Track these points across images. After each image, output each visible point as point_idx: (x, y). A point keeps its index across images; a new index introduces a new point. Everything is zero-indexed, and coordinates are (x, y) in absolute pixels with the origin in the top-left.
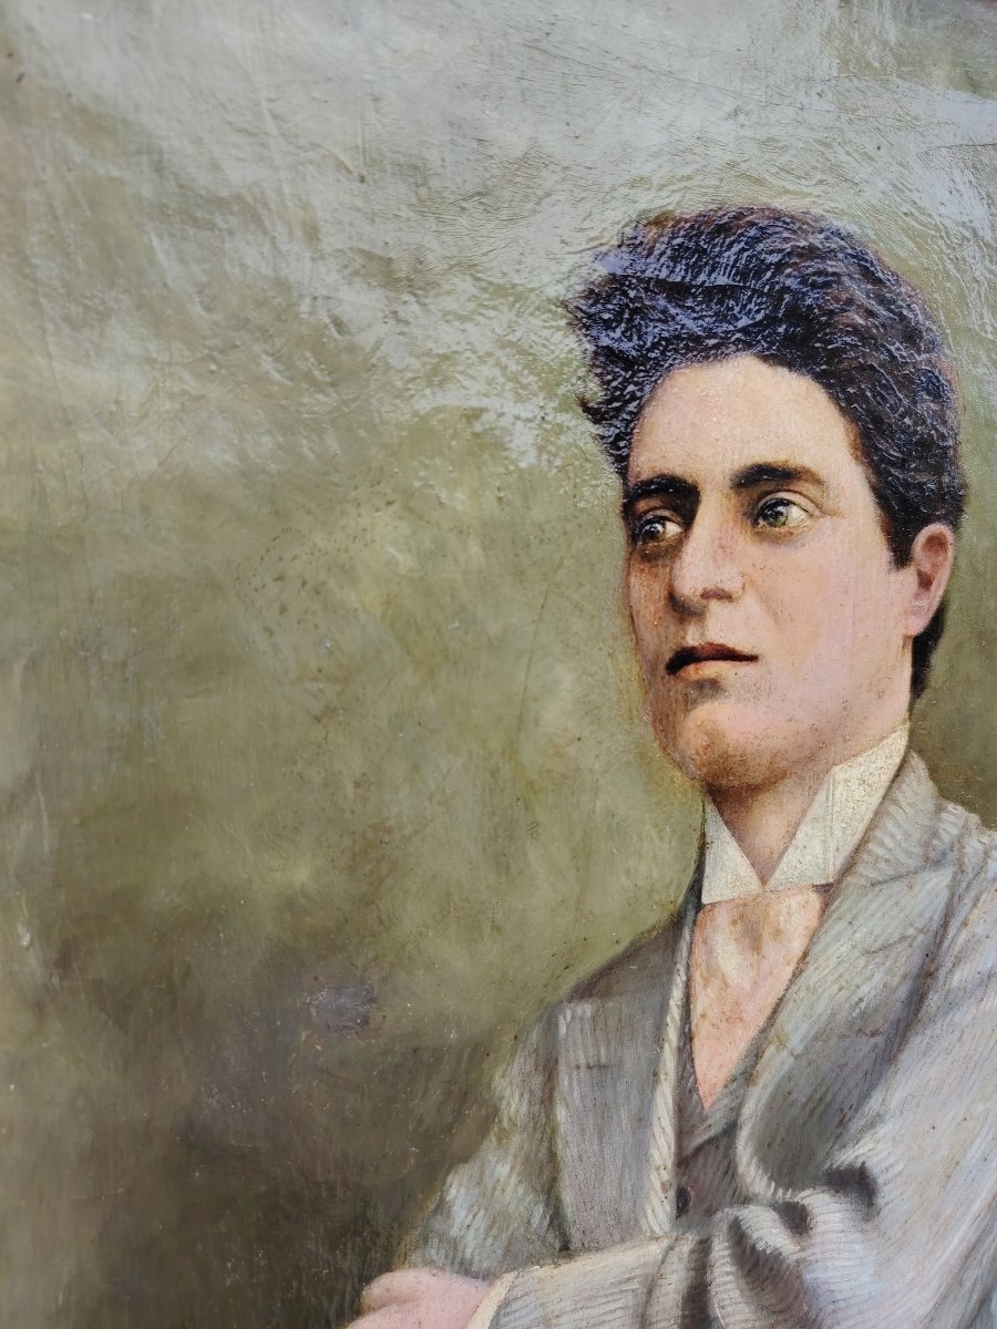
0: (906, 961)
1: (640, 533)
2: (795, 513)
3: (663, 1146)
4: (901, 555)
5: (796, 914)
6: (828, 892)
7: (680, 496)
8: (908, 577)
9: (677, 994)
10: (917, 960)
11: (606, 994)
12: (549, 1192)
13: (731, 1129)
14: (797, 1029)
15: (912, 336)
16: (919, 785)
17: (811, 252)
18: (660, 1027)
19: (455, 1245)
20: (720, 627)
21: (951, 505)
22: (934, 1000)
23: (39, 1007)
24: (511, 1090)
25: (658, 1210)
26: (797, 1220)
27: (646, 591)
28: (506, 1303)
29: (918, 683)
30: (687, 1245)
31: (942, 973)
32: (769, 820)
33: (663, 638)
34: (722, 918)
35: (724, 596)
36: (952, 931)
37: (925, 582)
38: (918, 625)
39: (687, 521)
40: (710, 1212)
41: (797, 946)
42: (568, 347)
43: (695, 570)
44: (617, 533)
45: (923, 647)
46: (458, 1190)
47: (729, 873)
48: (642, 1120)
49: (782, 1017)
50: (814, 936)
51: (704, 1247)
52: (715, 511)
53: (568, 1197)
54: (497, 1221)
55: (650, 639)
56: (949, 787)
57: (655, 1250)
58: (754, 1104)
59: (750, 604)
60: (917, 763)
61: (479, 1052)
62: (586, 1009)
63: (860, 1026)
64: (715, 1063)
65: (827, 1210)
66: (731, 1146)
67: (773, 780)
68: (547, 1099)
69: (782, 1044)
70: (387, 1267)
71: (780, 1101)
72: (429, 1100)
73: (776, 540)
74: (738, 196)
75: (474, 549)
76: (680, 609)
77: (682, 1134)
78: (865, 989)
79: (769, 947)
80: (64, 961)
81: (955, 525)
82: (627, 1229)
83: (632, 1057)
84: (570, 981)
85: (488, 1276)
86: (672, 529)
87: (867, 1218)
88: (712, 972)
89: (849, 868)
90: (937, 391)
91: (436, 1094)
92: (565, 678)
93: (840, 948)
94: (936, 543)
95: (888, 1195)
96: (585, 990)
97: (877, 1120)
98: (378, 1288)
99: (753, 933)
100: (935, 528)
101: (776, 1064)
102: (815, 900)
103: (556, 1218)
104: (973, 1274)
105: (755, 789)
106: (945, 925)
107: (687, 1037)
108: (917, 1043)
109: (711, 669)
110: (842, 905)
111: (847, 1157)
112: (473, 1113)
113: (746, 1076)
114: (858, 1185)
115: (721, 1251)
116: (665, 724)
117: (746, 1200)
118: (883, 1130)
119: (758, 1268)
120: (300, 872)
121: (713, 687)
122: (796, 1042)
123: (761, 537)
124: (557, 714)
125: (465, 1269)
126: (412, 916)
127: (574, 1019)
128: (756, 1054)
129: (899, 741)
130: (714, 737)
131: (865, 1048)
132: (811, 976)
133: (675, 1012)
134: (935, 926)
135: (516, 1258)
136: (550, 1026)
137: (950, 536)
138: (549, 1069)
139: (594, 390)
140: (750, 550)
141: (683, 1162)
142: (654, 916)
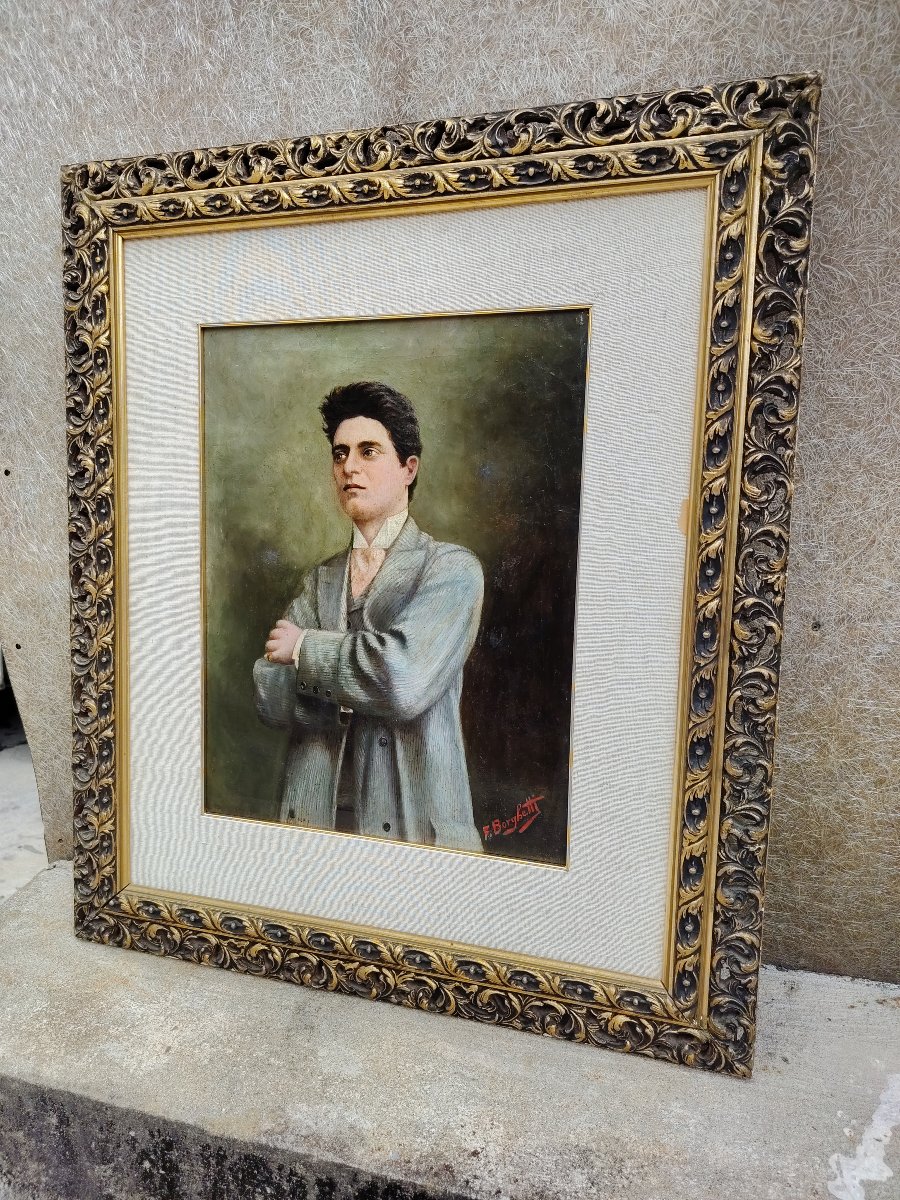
0: (412, 575)
1: (336, 457)
2: (374, 453)
3: (344, 608)
4: (403, 464)
5: (379, 556)
6: (387, 551)
7: (346, 449)
8: (406, 470)
9: (347, 570)
10: (415, 575)
11: (330, 566)
12: (316, 610)
13: (362, 609)
14: (379, 587)
15: (405, 408)
16: (412, 526)
17: (377, 391)
18: (343, 577)
19: (295, 618)
20: (356, 480)
21: (418, 451)
22: (421, 588)
23: (223, 544)
24: (308, 582)
25: (343, 625)
26: (382, 641)
27: (338, 471)
28: (306, 637)
29: (410, 497)
30: (350, 637)
31: (424, 581)
32: (371, 530)
33: (343, 482)
34: (359, 552)
35: (357, 473)
36: (426, 569)
37: (411, 471)
38: (409, 482)
39: (347, 455)
40: (356, 630)
41: (379, 564)
42: (319, 418)
43: (349, 466)
44: (331, 457)
45: (411, 488)
46: (295, 603)
47: (360, 541)
48: (338, 600)
49: (375, 582)
50: (383, 563)
51: (355, 639)
52: (354, 453)
53: (320, 615)
54: (304, 614)
55: (339, 483)
56: (423, 527)
57: (342, 635)
58: (368, 603)
59: (363, 475)
60: (411, 518)
61: (300, 573)
62: (325, 568)
63: (398, 589)
64: (358, 590)
65: (391, 642)
66: (361, 614)
67: (371, 519)
68: (316, 587)
69: (375, 589)
70: (281, 618)
71: (375, 605)
72: (290, 581)
73: (369, 460)
74: (356, 380)
75: (300, 459)
76: (346, 475)
77: (349, 606)
78: (399, 580)
79: (371, 562)
80: (226, 537)
81: (419, 456)
82: (335, 627)
83: (336, 582)
84: (321, 561)
85: (302, 628)
86: (344, 456)
87: (403, 648)
88: (356, 566)
89: (393, 545)
90: (413, 421)
91: (291, 580)
92: (319, 489)
93: (391, 568)
94: (413, 461)
95: (410, 642)
96: (325, 563)
97: (404, 619)
98: (280, 622)
99: (367, 558)
100: (413, 457)
101: (373, 595)
102: (384, 553)
103: (318, 619)
104: (442, 680)
105: (366, 521)
106: (424, 567)
107: (350, 581)
108: (417, 599)
109: (355, 490)
110: (392, 555)
111: (396, 627)
112: (300, 587)
113: (366, 595)
114: (400, 637)
115: (359, 642)
116: (343, 503)
117: (367, 630)
118: (407, 623)
119: (370, 650)
120: (267, 526)
121: (355, 495)
122: (379, 589)
123: (365, 459)
124: (318, 498)
125: (297, 624)
126: (288, 539)
127: (323, 570)
128: (368, 590)
129: (406, 513)
130: (355, 507)
131: (400, 596)
132: (383, 573)
133: (347, 574)
134: (421, 566)
135: (307, 625)
136: (317, 570)
137: (417, 458)
138: (316, 581)
139: (326, 426)
140: (363, 462)
141: (349, 614)
142: (341, 549)
